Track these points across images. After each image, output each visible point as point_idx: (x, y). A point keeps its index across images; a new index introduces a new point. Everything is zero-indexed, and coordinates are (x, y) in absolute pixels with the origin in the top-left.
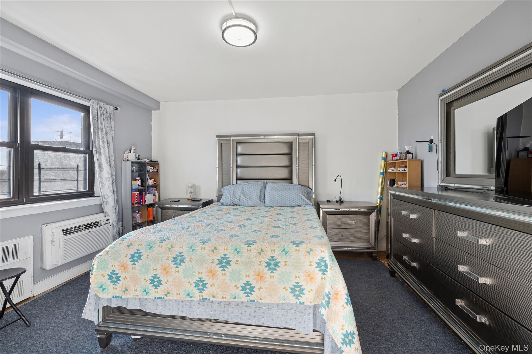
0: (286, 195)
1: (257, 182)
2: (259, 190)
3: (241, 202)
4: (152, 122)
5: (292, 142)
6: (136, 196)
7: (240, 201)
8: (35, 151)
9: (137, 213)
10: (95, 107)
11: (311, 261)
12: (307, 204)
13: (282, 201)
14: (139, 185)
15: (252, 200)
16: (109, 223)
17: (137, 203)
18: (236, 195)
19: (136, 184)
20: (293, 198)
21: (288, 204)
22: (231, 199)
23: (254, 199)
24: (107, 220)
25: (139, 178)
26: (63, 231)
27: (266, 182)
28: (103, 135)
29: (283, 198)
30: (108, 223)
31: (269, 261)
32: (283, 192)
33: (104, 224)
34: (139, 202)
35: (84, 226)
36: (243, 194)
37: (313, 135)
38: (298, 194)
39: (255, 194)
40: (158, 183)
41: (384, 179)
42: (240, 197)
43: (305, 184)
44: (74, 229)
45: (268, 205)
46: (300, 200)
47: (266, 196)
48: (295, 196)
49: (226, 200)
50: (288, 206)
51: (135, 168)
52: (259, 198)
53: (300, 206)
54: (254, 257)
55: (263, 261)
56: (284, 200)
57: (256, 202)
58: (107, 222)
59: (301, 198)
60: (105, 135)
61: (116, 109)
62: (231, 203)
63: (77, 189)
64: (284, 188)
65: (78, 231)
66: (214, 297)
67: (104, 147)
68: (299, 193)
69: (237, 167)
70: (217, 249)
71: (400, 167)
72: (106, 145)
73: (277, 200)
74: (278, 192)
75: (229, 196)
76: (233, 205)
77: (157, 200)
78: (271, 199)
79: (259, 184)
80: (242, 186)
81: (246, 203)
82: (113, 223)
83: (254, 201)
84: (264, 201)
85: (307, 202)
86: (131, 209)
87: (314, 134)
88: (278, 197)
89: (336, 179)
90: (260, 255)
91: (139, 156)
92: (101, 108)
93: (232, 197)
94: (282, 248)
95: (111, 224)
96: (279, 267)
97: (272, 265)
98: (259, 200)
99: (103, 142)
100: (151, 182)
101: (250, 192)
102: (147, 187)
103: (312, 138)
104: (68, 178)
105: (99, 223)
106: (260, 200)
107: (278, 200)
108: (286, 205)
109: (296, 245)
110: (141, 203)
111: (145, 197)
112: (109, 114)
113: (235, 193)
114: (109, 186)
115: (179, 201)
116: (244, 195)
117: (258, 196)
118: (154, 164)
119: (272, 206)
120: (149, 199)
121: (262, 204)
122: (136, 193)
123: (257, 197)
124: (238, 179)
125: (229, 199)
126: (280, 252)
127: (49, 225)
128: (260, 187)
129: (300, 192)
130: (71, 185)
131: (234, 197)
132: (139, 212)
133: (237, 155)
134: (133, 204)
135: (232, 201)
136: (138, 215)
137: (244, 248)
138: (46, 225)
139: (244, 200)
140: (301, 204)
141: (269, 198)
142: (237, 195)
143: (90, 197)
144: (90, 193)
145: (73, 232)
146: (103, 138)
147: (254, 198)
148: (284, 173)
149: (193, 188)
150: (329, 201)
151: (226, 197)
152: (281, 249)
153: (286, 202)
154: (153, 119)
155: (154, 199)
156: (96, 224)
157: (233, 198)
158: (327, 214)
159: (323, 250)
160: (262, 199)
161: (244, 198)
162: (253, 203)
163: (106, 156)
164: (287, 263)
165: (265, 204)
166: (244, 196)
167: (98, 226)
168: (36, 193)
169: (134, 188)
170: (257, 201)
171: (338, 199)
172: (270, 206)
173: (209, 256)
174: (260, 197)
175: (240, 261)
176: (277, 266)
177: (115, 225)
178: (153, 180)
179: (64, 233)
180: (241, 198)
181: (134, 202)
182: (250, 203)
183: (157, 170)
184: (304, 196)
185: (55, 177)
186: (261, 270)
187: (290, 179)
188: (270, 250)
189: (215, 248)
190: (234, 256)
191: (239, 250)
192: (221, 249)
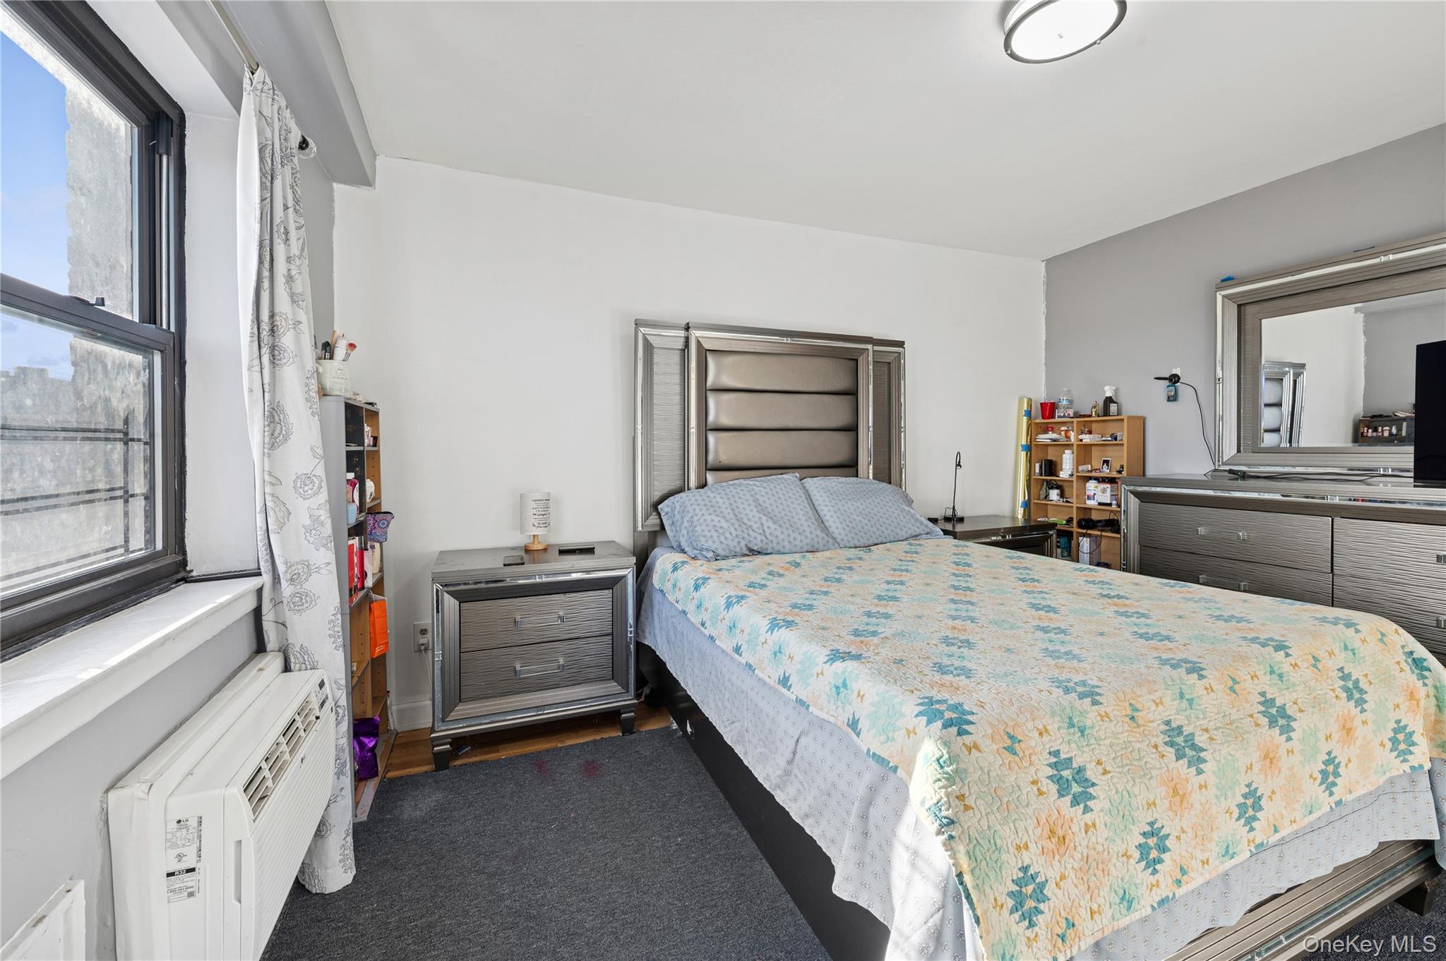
0: (876, 509)
3: (771, 542)
4: (335, 232)
5: (856, 360)
6: (356, 555)
7: (766, 537)
11: (1398, 660)
14: (357, 508)
15: (802, 530)
19: (352, 502)
21: (891, 536)
23: (807, 529)
24: (320, 686)
25: (352, 475)
29: (873, 518)
33: (320, 709)
35: (284, 736)
37: (901, 344)
38: (900, 505)
40: (378, 495)
41: (1030, 461)
44: (267, 768)
45: (847, 544)
46: (911, 521)
50: (893, 540)
53: (916, 536)
56: (876, 526)
57: (814, 535)
58: (322, 695)
59: (911, 516)
61: (304, 145)
64: (857, 491)
65: (277, 774)
66: (1275, 831)
69: (707, 430)
70: (1238, 683)
71: (1082, 433)
73: (863, 527)
74: (855, 504)
76: (747, 553)
81: (786, 543)
83: (808, 533)
84: (829, 534)
85: (928, 526)
87: (903, 341)
88: (860, 518)
90: (1320, 671)
93: (736, 529)
94: (1340, 642)
97: (1354, 692)
98: (820, 529)
99: (294, 299)
102: (367, 513)
103: (899, 354)
107: (865, 526)
108: (888, 539)
119: (858, 543)
121: (832, 540)
122: (355, 545)
124: (707, 467)
125: (731, 534)
129: (900, 500)
133: (708, 390)
139: (778, 533)
141: (841, 523)
142: (749, 520)
144: (177, 563)
147: (803, 524)
148: (836, 448)
153: (884, 529)
154: (336, 221)
156: (305, 716)
161: (776, 526)
162: (809, 541)
165: (836, 541)
167: (310, 722)
169: (351, 519)
172: (852, 544)
175: (1302, 700)
180: (766, 529)
182: (797, 542)
183: (375, 438)
187: (851, 466)
189: (1233, 679)
190: (1281, 690)
191: (1279, 672)
192: (1246, 678)
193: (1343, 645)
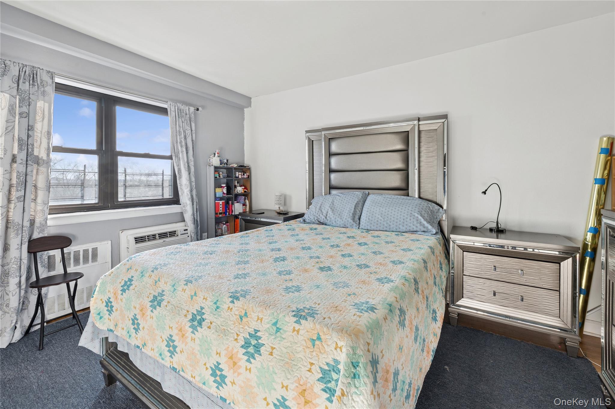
0: (393, 213)
1: (354, 193)
2: (354, 204)
3: (328, 220)
4: (245, 122)
5: (408, 131)
6: (221, 205)
7: (326, 218)
8: (119, 158)
9: (224, 224)
10: (173, 109)
11: (314, 362)
12: (425, 230)
13: (385, 223)
14: (224, 193)
15: (342, 217)
16: (187, 233)
17: (222, 213)
18: (323, 211)
19: (222, 191)
20: (404, 219)
21: (394, 229)
22: (316, 214)
23: (345, 217)
24: (185, 230)
25: (224, 185)
26: (135, 239)
27: (367, 192)
28: (182, 138)
29: (388, 217)
30: (185, 234)
31: (249, 338)
32: (389, 208)
33: (181, 235)
34: (224, 212)
35: (159, 235)
36: (331, 208)
37: (445, 117)
38: (413, 213)
39: (348, 209)
40: (249, 191)
41: (603, 192)
42: (327, 212)
43: (430, 197)
44: (147, 238)
45: (363, 228)
46: (415, 223)
47: (363, 214)
48: (406, 216)
49: (310, 216)
50: (394, 231)
51: (223, 173)
52: (351, 215)
53: (414, 232)
54: (232, 323)
55: (242, 335)
56: (388, 222)
57: (346, 221)
58: (184, 232)
59: (417, 220)
60: (183, 138)
61: (198, 110)
62: (315, 221)
63: (163, 195)
64: (392, 202)
65: (152, 240)
66: (183, 371)
67: (182, 152)
68: (415, 212)
69: (330, 172)
70: (196, 296)
72: (184, 150)
74: (382, 209)
75: (314, 210)
76: (318, 223)
77: (248, 210)
78: (369, 219)
79: (356, 195)
80: (333, 198)
81: (334, 222)
82: (192, 234)
83: (344, 220)
84: (359, 221)
85: (427, 228)
86: (214, 219)
87: (447, 115)
88: (379, 216)
89: (486, 190)
90: (241, 321)
91: (227, 160)
92: (179, 110)
93: (317, 212)
94: (274, 318)
95: (189, 234)
96: (261, 355)
97: (252, 347)
98: (351, 218)
99: (182, 146)
100: (240, 190)
101: (341, 206)
102: (234, 195)
103: (443, 122)
104: (152, 185)
105: (177, 233)
106: (353, 219)
107: (379, 221)
108: (391, 230)
109: (298, 319)
110: (228, 214)
111: (232, 207)
112: (188, 116)
113: (322, 206)
114: (187, 194)
115: (263, 213)
116: (333, 210)
117: (350, 212)
118: (244, 169)
119: (369, 228)
120: (238, 208)
121: (355, 224)
122: (221, 202)
123: (350, 215)
124: (331, 188)
125: (313, 214)
126: (268, 326)
127: (125, 232)
128: (357, 200)
129: (417, 210)
130: (155, 192)
131: (320, 212)
132: (225, 223)
133: (331, 155)
134: (216, 214)
135: (317, 217)
136: (225, 226)
137: (225, 303)
138: (122, 231)
139: (331, 217)
140: (415, 229)
141: (366, 217)
143: (174, 204)
144: (175, 200)
145: (146, 241)
146: (181, 142)
147: (344, 215)
148: (395, 180)
149: (284, 199)
150: (474, 228)
151: (310, 212)
152: (271, 320)
153: (391, 224)
154: (245, 119)
155: (243, 209)
156: (173, 234)
157: (319, 214)
158: (464, 250)
159: (340, 344)
160: (357, 217)
161: (332, 215)
162: (343, 222)
163: (184, 161)
164: (274, 350)
165: (359, 225)
166: (332, 212)
167: (174, 235)
168: (121, 199)
169: (217, 196)
170: (348, 219)
171: (494, 225)
172: (366, 228)
173: (186, 305)
174: (354, 214)
175: (215, 324)
176: (258, 352)
177: (193, 236)
178: (243, 187)
179: (136, 241)
180: (328, 214)
181: (218, 212)
182: (338, 222)
183: (249, 176)
184: (423, 217)
185: (139, 184)
186: (235, 350)
187: (404, 189)
188: (257, 318)
189: (195, 293)
190: (211, 313)
191: (219, 306)
192: (201, 296)
193: (275, 321)
